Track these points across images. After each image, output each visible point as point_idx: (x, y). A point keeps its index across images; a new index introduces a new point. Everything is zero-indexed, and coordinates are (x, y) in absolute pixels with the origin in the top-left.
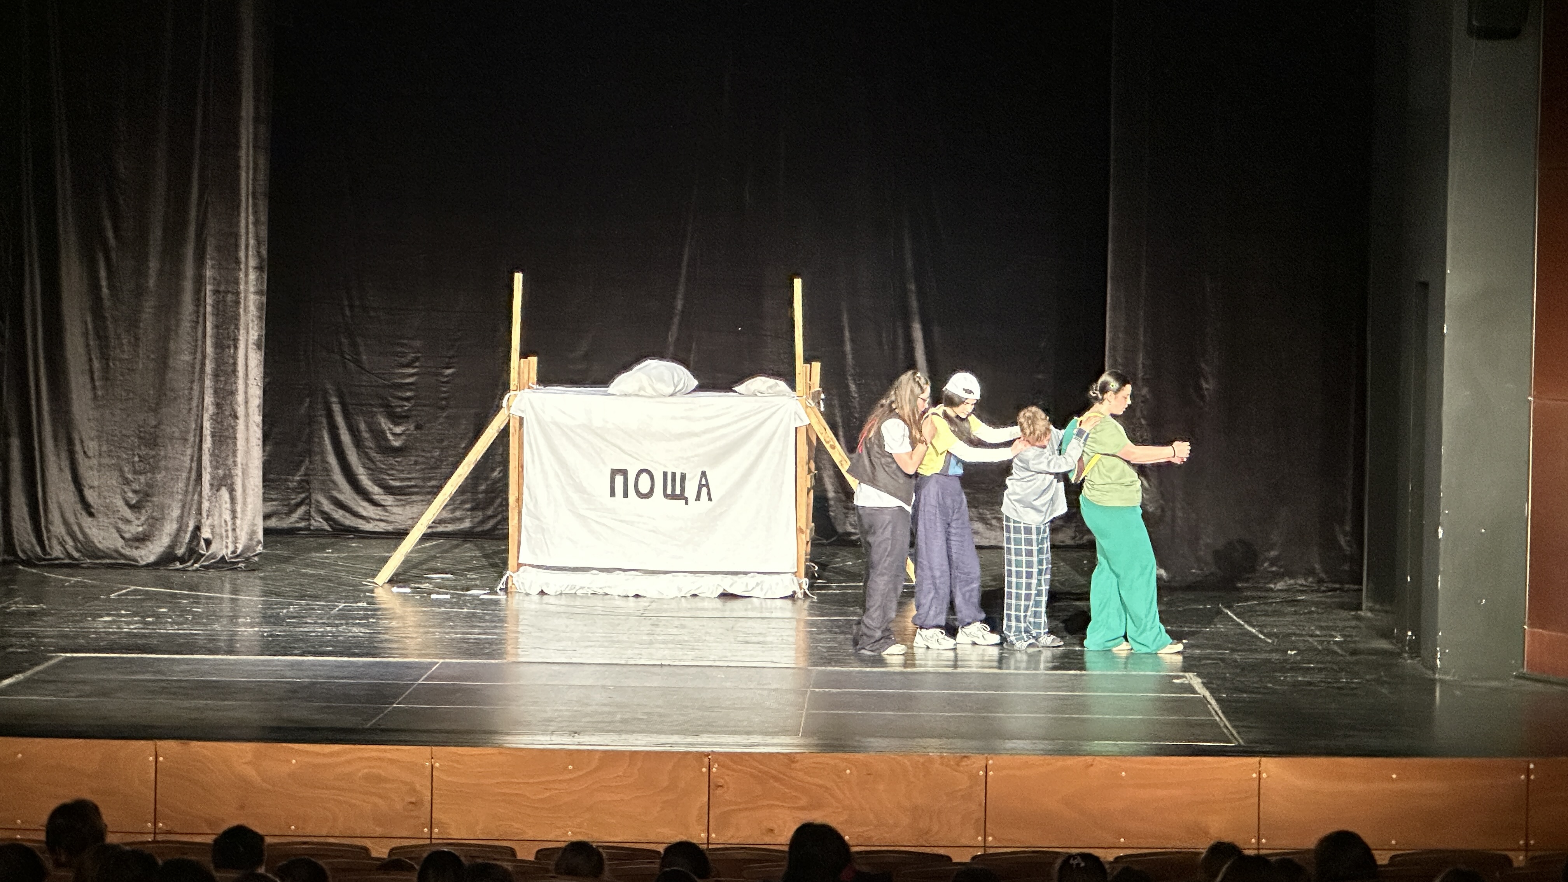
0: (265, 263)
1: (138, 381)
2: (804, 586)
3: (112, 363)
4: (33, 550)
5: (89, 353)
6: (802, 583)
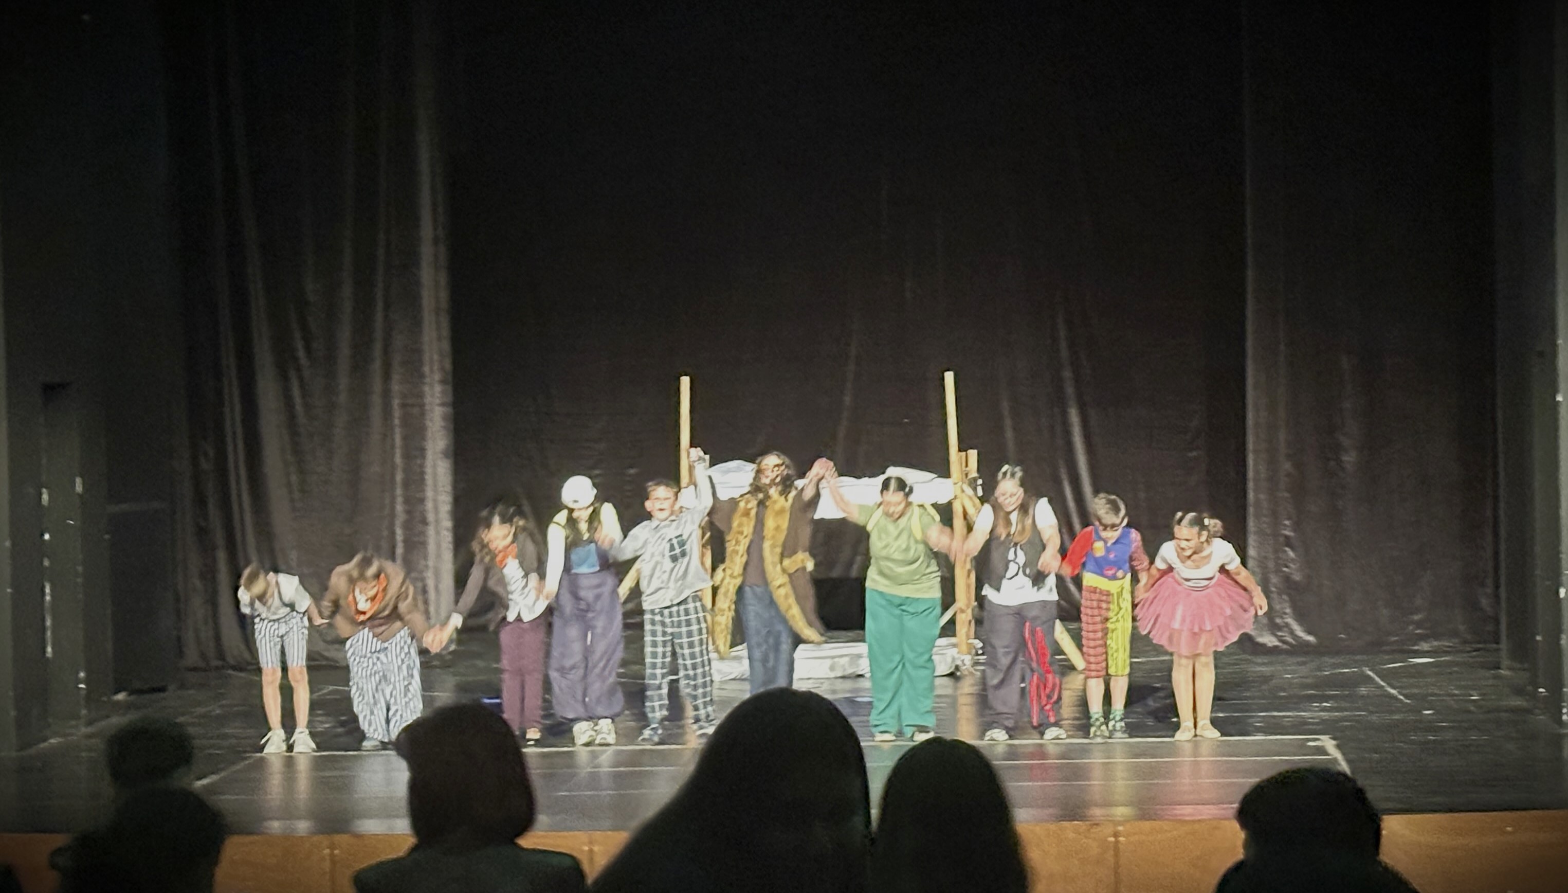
0: (450, 378)
1: (333, 492)
2: (966, 663)
3: (308, 476)
4: (241, 655)
5: (286, 468)
6: (964, 660)
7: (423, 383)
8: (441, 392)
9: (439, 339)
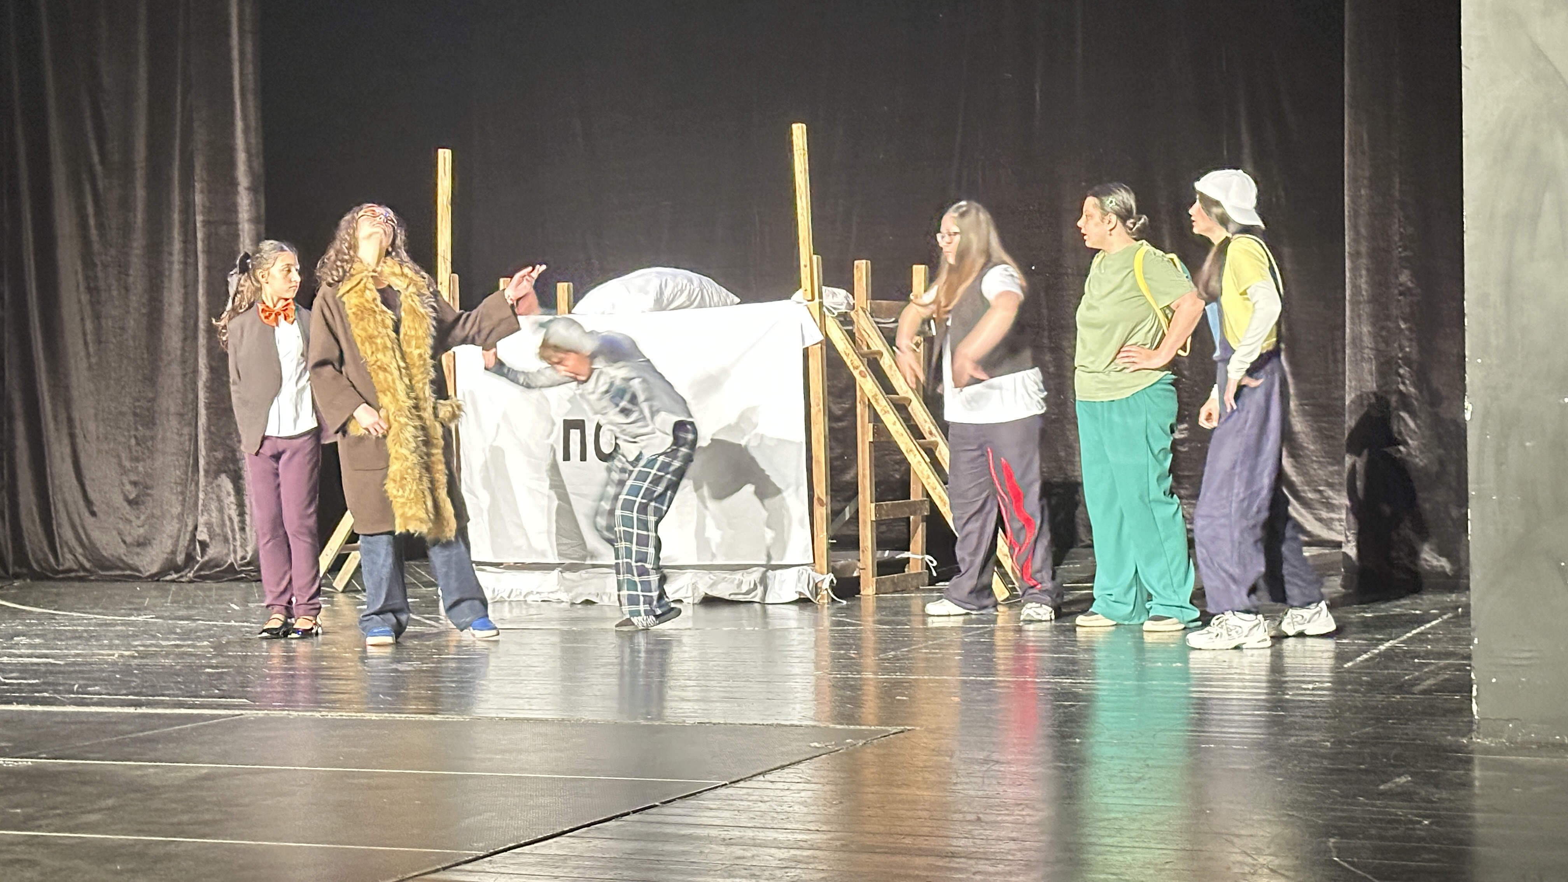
0: (261, 184)
1: (131, 343)
2: (826, 585)
3: (103, 322)
4: (47, 560)
5: (81, 311)
6: (823, 580)
7: (236, 193)
8: (250, 205)
9: (246, 130)
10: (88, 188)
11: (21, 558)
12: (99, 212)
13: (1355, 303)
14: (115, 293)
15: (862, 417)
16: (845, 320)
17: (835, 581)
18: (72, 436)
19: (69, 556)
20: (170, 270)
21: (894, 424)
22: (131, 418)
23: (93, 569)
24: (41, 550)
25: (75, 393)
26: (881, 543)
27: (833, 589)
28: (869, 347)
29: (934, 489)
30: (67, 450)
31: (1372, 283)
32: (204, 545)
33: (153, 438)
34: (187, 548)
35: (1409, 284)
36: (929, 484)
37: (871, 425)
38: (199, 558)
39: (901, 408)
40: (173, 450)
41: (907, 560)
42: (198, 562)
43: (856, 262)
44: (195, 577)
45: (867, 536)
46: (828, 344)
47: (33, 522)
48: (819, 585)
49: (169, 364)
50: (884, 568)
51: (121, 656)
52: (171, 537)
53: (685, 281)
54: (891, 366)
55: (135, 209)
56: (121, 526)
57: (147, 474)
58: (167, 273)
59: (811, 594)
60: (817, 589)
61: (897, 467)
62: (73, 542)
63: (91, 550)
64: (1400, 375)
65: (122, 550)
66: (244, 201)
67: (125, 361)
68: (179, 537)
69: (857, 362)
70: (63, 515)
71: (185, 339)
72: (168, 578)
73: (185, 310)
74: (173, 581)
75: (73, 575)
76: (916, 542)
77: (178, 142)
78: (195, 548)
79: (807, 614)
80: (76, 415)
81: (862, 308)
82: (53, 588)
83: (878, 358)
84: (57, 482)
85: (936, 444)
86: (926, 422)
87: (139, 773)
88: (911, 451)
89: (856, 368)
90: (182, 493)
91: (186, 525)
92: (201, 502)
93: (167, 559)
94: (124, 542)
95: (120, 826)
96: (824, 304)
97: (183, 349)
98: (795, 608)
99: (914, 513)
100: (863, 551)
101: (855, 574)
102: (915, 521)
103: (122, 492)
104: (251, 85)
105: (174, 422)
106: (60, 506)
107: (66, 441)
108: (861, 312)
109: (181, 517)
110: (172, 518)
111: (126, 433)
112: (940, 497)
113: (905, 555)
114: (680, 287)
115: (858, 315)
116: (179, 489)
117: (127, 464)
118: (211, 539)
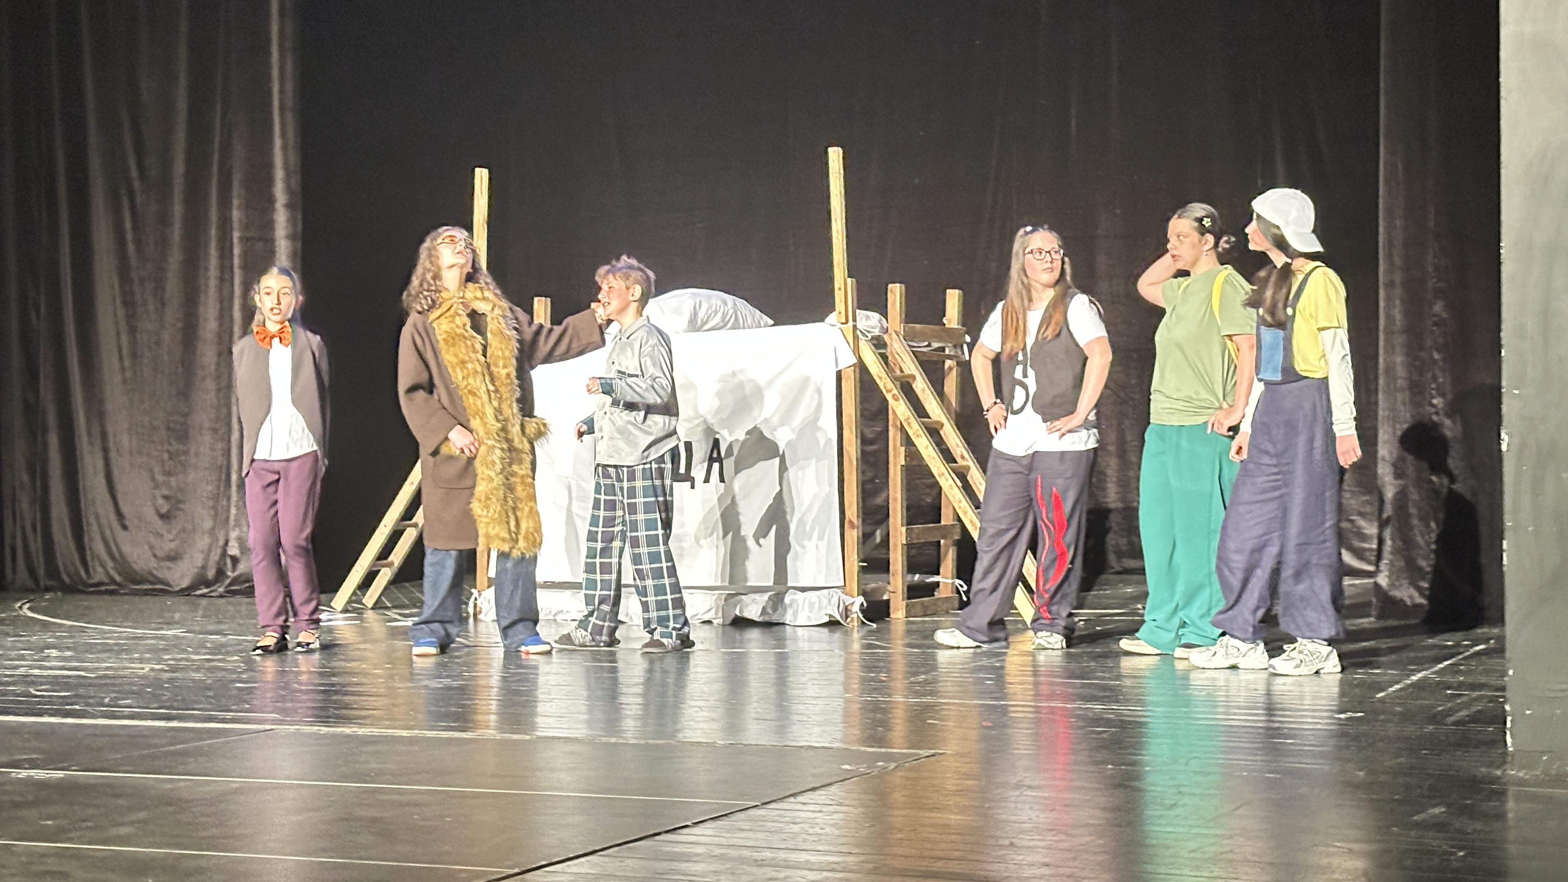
0: (298, 199)
1: (166, 358)
2: (856, 608)
3: (138, 336)
4: (77, 573)
5: (116, 324)
6: (853, 603)
7: (273, 210)
8: (288, 221)
9: (284, 148)
10: (126, 203)
11: (53, 571)
12: (135, 228)
13: (1389, 333)
14: (151, 308)
15: (894, 440)
16: (879, 343)
17: (865, 605)
18: (105, 450)
19: (100, 569)
20: (207, 286)
21: (926, 448)
22: (163, 432)
23: (124, 583)
24: (73, 563)
25: (109, 407)
26: (912, 567)
27: (863, 611)
28: (902, 371)
29: (965, 513)
30: (100, 464)
31: (1407, 313)
32: (235, 560)
33: (186, 453)
34: (218, 563)
35: (1445, 315)
36: (960, 508)
37: (903, 449)
38: (229, 573)
39: (934, 432)
40: (207, 465)
41: (937, 584)
42: (228, 577)
43: (890, 286)
44: (226, 592)
45: (897, 559)
46: (862, 368)
47: (65, 535)
48: (849, 608)
49: (204, 379)
50: (914, 591)
51: (152, 670)
52: (202, 551)
53: (719, 303)
54: (923, 390)
55: (172, 224)
56: (152, 539)
57: (181, 490)
58: (203, 288)
59: (841, 617)
60: (847, 612)
61: (928, 490)
62: (105, 557)
63: (123, 564)
64: (1434, 406)
65: (153, 564)
66: (281, 218)
67: (160, 376)
68: (210, 551)
69: (890, 385)
70: (95, 528)
71: (220, 355)
72: (199, 592)
73: (220, 325)
74: (203, 596)
75: (103, 588)
76: (946, 566)
77: (216, 158)
78: (225, 564)
79: (837, 635)
80: (110, 429)
81: (896, 332)
82: (85, 601)
83: (911, 381)
84: (90, 496)
85: (968, 468)
86: (958, 446)
87: (169, 786)
88: (943, 474)
89: (889, 391)
90: (214, 508)
91: (218, 540)
92: (232, 517)
93: (198, 574)
94: (155, 556)
95: (151, 839)
96: (858, 326)
97: (218, 364)
98: (825, 630)
99: (944, 537)
100: (893, 575)
101: (885, 597)
102: (945, 544)
103: (154, 506)
104: (289, 103)
105: (207, 438)
106: (92, 520)
107: (99, 455)
108: (894, 336)
109: (212, 531)
110: (203, 533)
111: (159, 448)
112: (971, 521)
113: (935, 579)
114: (714, 308)
115: (891, 340)
116: (211, 503)
117: (160, 478)
118: (242, 553)
